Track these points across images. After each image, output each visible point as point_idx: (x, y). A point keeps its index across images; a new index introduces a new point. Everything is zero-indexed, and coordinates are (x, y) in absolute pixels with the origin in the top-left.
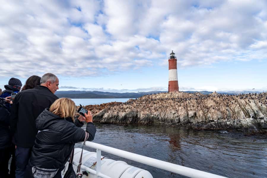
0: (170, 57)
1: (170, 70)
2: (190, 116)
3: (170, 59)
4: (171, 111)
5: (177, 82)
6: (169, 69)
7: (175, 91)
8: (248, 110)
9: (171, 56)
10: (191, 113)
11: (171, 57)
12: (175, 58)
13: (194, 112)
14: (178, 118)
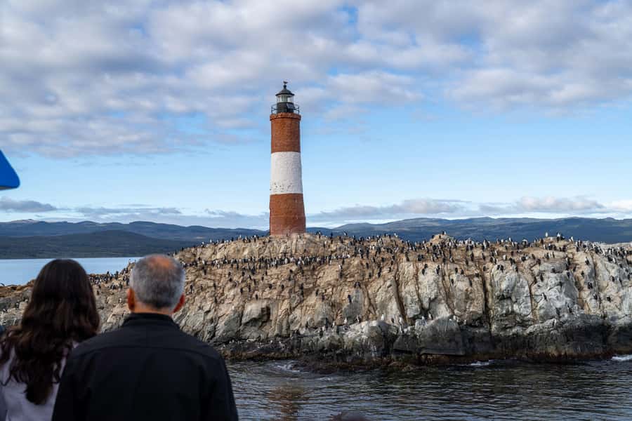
0: (275, 107)
1: (273, 154)
2: (244, 320)
3: (275, 112)
4: (203, 304)
5: (299, 197)
6: (273, 152)
7: (285, 232)
8: (406, 298)
9: (281, 100)
10: (253, 309)
11: (278, 104)
12: (295, 112)
13: (264, 304)
14: (212, 325)
